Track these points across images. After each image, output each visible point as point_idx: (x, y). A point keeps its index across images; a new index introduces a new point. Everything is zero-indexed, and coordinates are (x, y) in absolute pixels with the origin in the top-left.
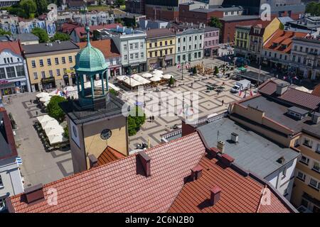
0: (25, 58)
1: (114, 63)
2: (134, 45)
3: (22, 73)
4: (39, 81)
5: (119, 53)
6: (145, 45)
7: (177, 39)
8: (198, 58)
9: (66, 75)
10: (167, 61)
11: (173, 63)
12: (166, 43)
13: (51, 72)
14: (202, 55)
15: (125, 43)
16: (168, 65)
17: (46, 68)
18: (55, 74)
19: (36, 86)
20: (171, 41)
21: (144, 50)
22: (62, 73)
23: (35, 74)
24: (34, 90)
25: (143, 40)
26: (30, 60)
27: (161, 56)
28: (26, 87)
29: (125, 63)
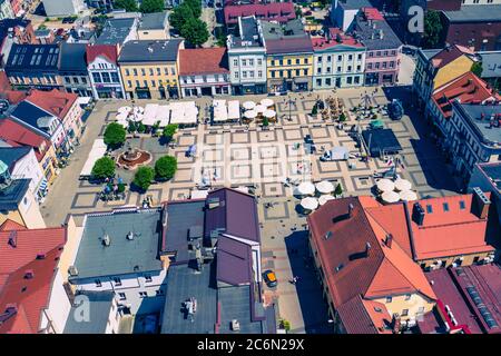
0: (118, 65)
1: (221, 80)
2: (248, 62)
3: (116, 79)
4: (133, 89)
5: (227, 67)
6: (264, 62)
7: (316, 58)
8: (353, 84)
9: (161, 87)
10: (299, 84)
11: (309, 87)
12: (298, 61)
13: (145, 82)
14: (361, 81)
15: (236, 58)
16: (300, 89)
17: (141, 79)
18: (150, 85)
19: (131, 93)
20: (306, 60)
21: (263, 68)
22: (158, 85)
23: (130, 82)
24: (129, 97)
25: (262, 57)
26: (123, 68)
27: (289, 77)
28: (121, 93)
29: (234, 81)
